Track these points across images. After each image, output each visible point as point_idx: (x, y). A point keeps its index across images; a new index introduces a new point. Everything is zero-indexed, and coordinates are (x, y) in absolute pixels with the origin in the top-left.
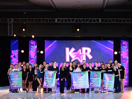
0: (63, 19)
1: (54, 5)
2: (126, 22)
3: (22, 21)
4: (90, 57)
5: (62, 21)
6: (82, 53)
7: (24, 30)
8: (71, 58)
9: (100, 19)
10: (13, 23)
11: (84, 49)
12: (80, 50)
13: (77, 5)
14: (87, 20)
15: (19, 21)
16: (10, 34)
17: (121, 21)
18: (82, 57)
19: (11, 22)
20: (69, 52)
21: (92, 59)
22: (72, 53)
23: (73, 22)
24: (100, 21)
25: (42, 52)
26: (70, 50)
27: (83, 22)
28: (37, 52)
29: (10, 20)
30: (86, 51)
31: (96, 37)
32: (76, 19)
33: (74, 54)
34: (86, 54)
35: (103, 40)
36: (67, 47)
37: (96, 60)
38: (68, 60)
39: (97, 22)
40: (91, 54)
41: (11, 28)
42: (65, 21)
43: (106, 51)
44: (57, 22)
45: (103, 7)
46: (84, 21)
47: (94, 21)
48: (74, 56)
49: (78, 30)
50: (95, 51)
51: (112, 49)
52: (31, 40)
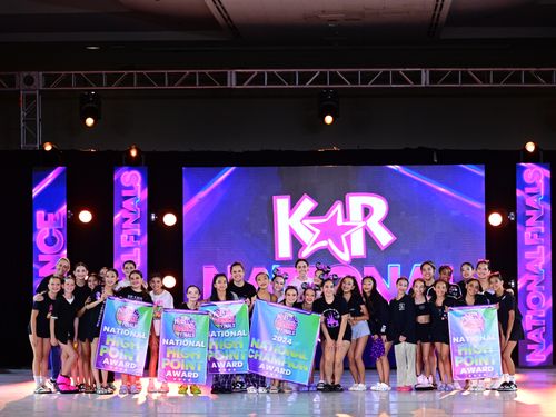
0: (263, 73)
1: (223, 10)
2: (539, 82)
3: (81, 81)
4: (384, 237)
5: (259, 79)
6: (349, 220)
7: (90, 121)
8: (297, 244)
9: (423, 70)
10: (40, 91)
11: (356, 202)
12: (338, 208)
13: (323, 12)
14: (366, 78)
15: (67, 81)
16: (31, 139)
17: (516, 78)
18: (348, 239)
19: (32, 87)
20: (290, 215)
21: (391, 246)
22: (304, 218)
23: (307, 85)
24: (423, 82)
25: (170, 219)
26: (293, 205)
27: (349, 85)
28: (149, 216)
29: (29, 81)
30: (367, 211)
31: (407, 149)
32: (319, 71)
34: (363, 224)
35: (437, 164)
36: (282, 193)
37: (407, 252)
38: (284, 251)
39: (411, 84)
40: (385, 222)
41: (31, 114)
42: (273, 79)
43: (454, 213)
44: (234, 86)
45: (435, 17)
46: (354, 81)
47: (398, 78)
48: (314, 233)
49: (329, 119)
50: (403, 213)
51: (478, 200)
52: (122, 165)
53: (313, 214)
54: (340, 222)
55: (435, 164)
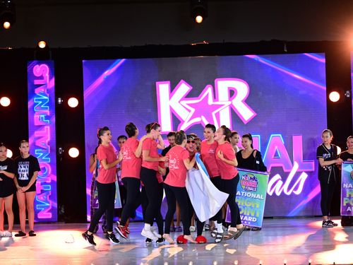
4: (247, 114)
6: (218, 101)
7: (7, 25)
8: (176, 120)
11: (223, 85)
12: (209, 90)
18: (218, 115)
20: (170, 98)
21: (252, 120)
22: (182, 99)
25: (73, 103)
26: (173, 89)
28: (57, 100)
30: (232, 93)
33: (189, 105)
34: (230, 103)
35: (288, 53)
36: (163, 80)
37: (265, 124)
38: (166, 126)
40: (247, 101)
43: (302, 92)
48: (189, 111)
49: (199, 19)
50: (260, 93)
51: (321, 82)
52: (33, 60)
53: (189, 96)
54: (210, 101)
55: (285, 53)
